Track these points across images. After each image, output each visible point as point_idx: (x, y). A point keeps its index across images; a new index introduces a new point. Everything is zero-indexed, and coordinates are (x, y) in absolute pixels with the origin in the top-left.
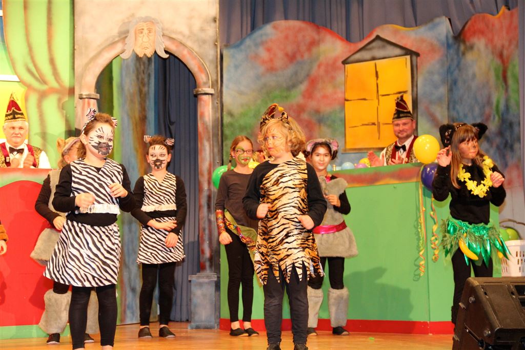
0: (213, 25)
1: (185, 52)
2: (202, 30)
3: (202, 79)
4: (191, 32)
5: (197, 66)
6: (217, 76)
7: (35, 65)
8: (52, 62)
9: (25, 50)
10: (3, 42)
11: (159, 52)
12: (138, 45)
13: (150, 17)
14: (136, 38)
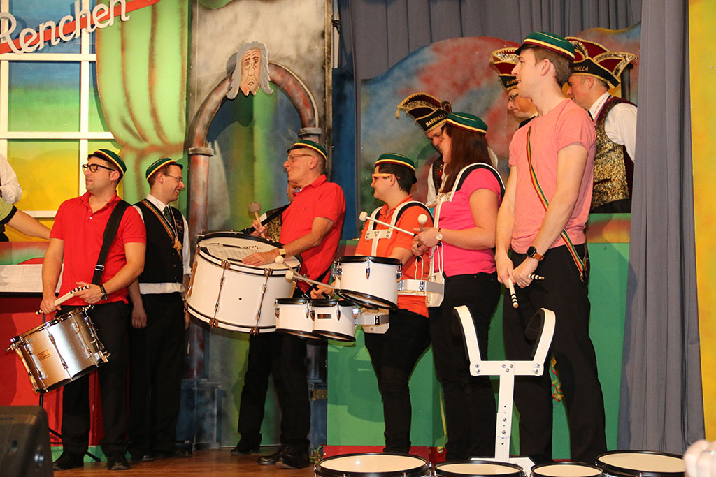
0: (321, 41)
1: (291, 83)
2: (310, 50)
3: (308, 115)
4: (298, 55)
5: (302, 99)
6: (325, 110)
7: (133, 119)
8: (154, 113)
9: (122, 101)
10: (95, 92)
11: (263, 86)
12: (244, 81)
13: (257, 42)
14: (242, 72)
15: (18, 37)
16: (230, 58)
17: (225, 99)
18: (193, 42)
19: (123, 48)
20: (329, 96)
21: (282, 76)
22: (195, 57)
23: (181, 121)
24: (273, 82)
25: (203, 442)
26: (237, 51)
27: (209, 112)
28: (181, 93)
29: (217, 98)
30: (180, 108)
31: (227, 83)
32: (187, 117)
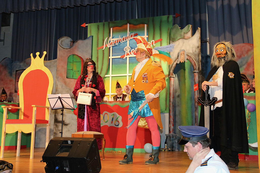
1: (191, 59)
3: (195, 67)
4: (193, 52)
5: (194, 63)
6: (199, 66)
11: (185, 61)
12: (181, 59)
13: (184, 49)
14: (180, 57)
15: (131, 51)
20: (200, 62)
23: (167, 69)
25: (173, 149)
27: (173, 67)
29: (175, 63)
30: (167, 66)
31: (177, 60)
32: (169, 68)
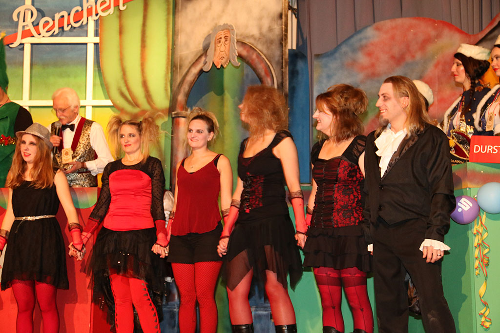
0: (279, 22)
2: (270, 29)
4: (261, 34)
5: (263, 70)
6: (283, 78)
7: (128, 89)
8: (145, 84)
9: (119, 74)
10: (98, 68)
11: (232, 61)
12: (217, 56)
13: (227, 24)
14: (215, 49)
15: (38, 24)
16: (206, 39)
17: (201, 71)
18: (176, 26)
19: (121, 32)
20: (286, 67)
21: (248, 51)
22: (177, 38)
23: (166, 90)
24: (240, 56)
26: (211, 32)
27: (188, 83)
28: (167, 68)
29: (195, 71)
30: (166, 80)
31: (203, 58)
32: (171, 87)
